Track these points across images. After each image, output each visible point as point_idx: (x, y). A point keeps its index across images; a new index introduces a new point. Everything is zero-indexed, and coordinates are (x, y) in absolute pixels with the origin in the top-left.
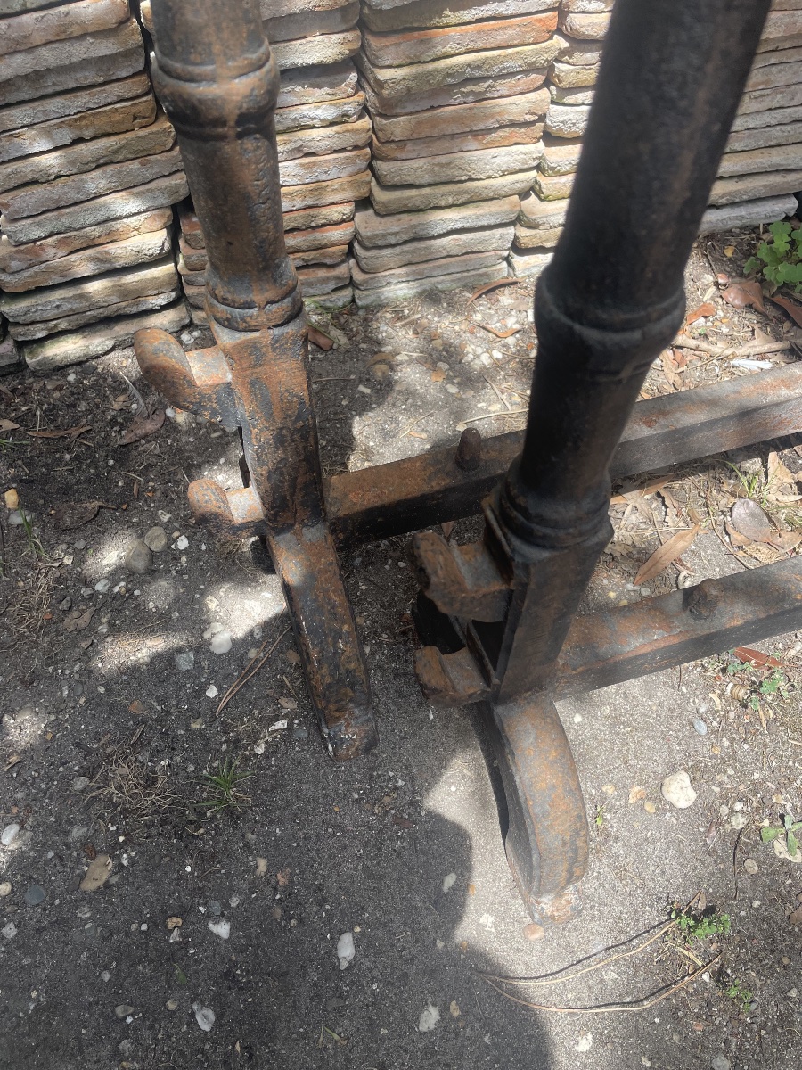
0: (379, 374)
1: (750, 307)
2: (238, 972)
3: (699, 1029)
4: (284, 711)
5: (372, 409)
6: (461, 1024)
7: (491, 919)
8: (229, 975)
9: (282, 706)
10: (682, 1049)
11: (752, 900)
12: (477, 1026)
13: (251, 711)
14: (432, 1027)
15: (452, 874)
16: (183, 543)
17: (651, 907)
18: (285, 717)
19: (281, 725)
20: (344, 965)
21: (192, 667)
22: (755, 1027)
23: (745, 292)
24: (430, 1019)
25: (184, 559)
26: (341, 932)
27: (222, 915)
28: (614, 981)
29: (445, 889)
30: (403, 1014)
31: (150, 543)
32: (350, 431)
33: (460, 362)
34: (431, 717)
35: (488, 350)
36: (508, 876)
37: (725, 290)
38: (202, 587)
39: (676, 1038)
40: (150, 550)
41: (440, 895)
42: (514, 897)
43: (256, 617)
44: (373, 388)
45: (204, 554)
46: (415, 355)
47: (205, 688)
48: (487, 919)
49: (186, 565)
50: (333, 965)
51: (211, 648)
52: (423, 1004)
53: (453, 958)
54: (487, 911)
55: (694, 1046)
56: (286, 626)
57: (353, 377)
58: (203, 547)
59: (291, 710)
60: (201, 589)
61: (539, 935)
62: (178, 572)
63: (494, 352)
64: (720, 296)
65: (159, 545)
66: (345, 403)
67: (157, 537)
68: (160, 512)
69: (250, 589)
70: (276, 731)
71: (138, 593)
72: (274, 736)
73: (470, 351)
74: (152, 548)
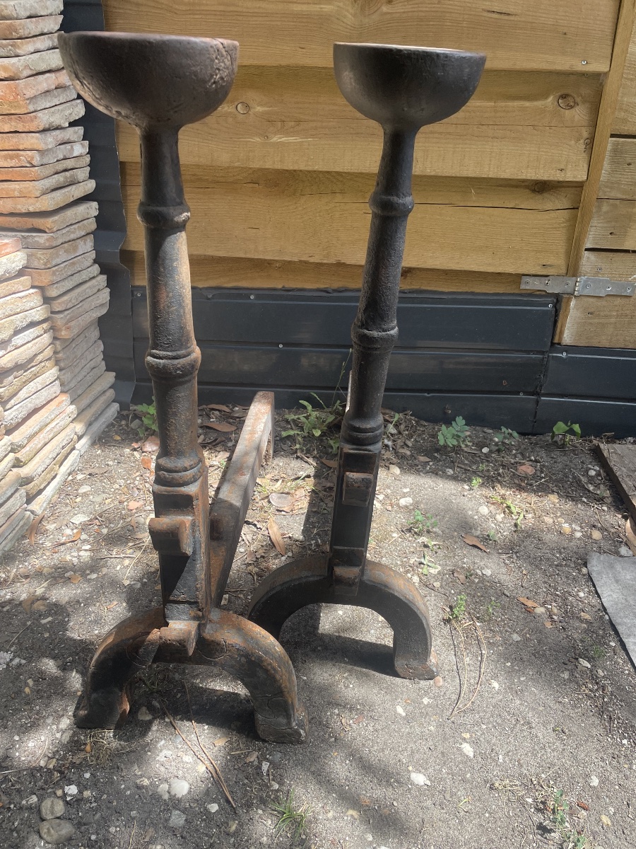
0: (42, 607)
3: (499, 638)
4: (256, 763)
5: (68, 622)
6: (474, 735)
7: (426, 698)
9: (252, 762)
10: (506, 648)
11: (450, 592)
12: (476, 728)
13: (244, 784)
14: (472, 750)
15: (397, 707)
16: (72, 790)
17: (442, 629)
18: (260, 762)
19: (265, 766)
20: (428, 783)
21: (185, 816)
22: (503, 617)
23: (152, 443)
24: (468, 749)
25: (87, 794)
26: (409, 779)
28: (470, 660)
29: (404, 714)
30: (462, 762)
31: (52, 813)
32: (75, 640)
33: (74, 566)
35: (79, 550)
36: (407, 682)
37: (141, 449)
38: (123, 786)
39: (500, 648)
40: (58, 818)
41: (404, 718)
42: (419, 683)
43: (174, 757)
44: (50, 615)
45: (95, 777)
46: (45, 584)
47: (207, 812)
48: (426, 701)
49: (94, 793)
50: (426, 790)
51: (179, 796)
52: (459, 749)
53: (440, 725)
54: (422, 699)
55: (506, 644)
56: (196, 739)
57: (29, 623)
58: (87, 775)
59: (258, 757)
60: (124, 788)
61: (441, 680)
62: (95, 801)
63: (83, 548)
64: (143, 452)
65: (60, 808)
66: (47, 635)
67: (52, 807)
68: (24, 802)
69: (149, 753)
70: (268, 771)
71: (93, 837)
72: (270, 773)
73: (70, 558)
74: (58, 815)
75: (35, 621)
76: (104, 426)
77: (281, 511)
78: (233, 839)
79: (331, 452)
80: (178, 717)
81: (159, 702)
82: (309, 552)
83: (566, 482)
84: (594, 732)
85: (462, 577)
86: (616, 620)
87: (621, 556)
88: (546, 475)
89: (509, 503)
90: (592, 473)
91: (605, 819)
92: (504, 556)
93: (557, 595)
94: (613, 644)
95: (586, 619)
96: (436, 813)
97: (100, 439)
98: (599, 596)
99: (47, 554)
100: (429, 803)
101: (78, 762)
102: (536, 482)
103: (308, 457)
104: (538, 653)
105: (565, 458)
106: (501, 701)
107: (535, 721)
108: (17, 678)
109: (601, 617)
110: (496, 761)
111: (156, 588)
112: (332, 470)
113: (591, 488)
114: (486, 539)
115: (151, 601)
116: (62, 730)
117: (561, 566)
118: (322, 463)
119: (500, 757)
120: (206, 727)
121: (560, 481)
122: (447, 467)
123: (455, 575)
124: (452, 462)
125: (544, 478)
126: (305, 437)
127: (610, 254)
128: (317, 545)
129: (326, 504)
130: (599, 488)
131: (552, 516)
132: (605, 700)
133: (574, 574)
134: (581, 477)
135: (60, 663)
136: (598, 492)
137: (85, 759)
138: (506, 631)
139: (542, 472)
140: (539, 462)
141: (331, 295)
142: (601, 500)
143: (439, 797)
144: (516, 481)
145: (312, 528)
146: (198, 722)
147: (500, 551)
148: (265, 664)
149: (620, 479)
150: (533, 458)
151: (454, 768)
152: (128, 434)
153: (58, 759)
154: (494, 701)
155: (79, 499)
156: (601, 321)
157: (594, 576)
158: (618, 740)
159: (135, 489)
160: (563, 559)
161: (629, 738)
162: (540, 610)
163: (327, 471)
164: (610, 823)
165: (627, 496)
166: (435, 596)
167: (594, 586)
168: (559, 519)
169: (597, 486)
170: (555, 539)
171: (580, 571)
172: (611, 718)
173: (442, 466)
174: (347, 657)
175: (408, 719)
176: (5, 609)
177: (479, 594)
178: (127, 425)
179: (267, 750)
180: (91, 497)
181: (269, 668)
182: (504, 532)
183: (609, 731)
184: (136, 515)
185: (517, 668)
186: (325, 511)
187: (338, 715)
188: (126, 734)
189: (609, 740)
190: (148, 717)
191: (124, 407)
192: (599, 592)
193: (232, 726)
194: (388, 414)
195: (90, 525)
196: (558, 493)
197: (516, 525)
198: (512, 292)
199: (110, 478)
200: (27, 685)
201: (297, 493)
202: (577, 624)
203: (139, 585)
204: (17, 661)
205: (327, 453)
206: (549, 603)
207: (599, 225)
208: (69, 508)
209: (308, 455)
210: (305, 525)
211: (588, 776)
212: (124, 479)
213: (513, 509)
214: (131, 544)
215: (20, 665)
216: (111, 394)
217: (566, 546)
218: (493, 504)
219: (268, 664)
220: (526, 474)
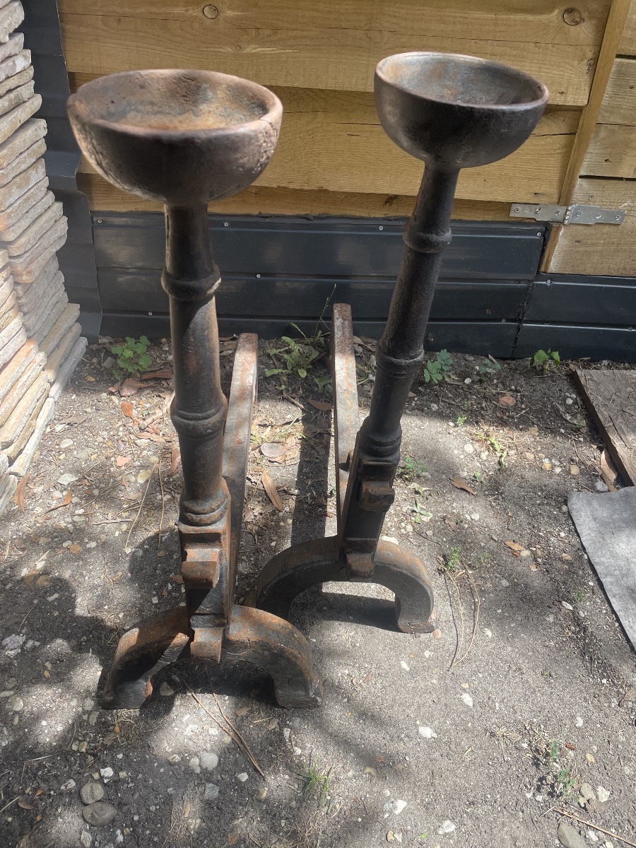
0: (46, 583)
1: (140, 390)
2: (427, 800)
3: (489, 585)
4: (277, 729)
5: (75, 598)
6: (472, 685)
7: (427, 652)
8: (426, 807)
9: (274, 729)
10: (497, 595)
11: (443, 540)
12: (474, 678)
13: (268, 752)
14: (471, 699)
15: (401, 662)
16: (108, 772)
17: (437, 579)
18: (281, 729)
19: (287, 732)
20: (435, 735)
21: (219, 787)
22: (493, 563)
23: (130, 387)
24: (468, 699)
25: (123, 774)
26: (418, 732)
27: (392, 802)
28: (465, 609)
29: (408, 669)
30: (463, 712)
31: (93, 798)
32: (86, 618)
33: (71, 533)
34: (314, 640)
35: (73, 515)
36: (408, 636)
37: (119, 393)
38: (156, 764)
39: (491, 595)
40: (99, 801)
41: (410, 673)
42: (419, 637)
43: (200, 730)
44: (56, 591)
45: (127, 756)
46: (44, 556)
47: (238, 782)
48: (427, 654)
49: (129, 774)
50: (433, 742)
51: (210, 769)
52: (460, 700)
53: (442, 678)
54: (423, 653)
55: (496, 590)
56: (218, 710)
57: (36, 602)
58: (120, 756)
59: (278, 724)
60: (157, 766)
61: (440, 632)
62: (132, 782)
63: (77, 512)
64: (122, 397)
65: (99, 792)
66: (56, 614)
67: (92, 791)
68: (63, 788)
69: (176, 729)
70: (290, 737)
71: (136, 818)
72: (292, 739)
73: (65, 524)
74: (99, 799)
75: (42, 599)
76: (75, 365)
77: (273, 462)
78: (265, 806)
79: (317, 391)
80: (199, 690)
81: (178, 676)
82: (306, 506)
83: (545, 412)
84: (577, 673)
85: (453, 524)
86: (595, 560)
87: (598, 492)
88: (526, 406)
89: (493, 440)
90: (570, 402)
91: (590, 758)
92: (491, 499)
93: (541, 536)
94: (591, 584)
95: (567, 560)
96: (444, 763)
97: (73, 381)
98: (578, 535)
99: (40, 521)
100: (437, 754)
101: (109, 744)
102: (517, 414)
103: (294, 398)
104: (525, 597)
105: (544, 385)
106: (494, 648)
107: (525, 667)
108: (35, 662)
109: (581, 557)
110: (493, 708)
111: (158, 555)
112: (320, 413)
113: (568, 417)
114: (473, 481)
115: (155, 569)
116: (88, 711)
117: (543, 504)
118: (309, 404)
119: (497, 705)
120: (227, 698)
121: (540, 411)
122: (431, 402)
123: (447, 522)
124: (437, 396)
125: (525, 409)
126: (288, 375)
127: (604, 182)
128: (313, 498)
129: (318, 452)
130: (576, 418)
131: (533, 451)
132: (587, 641)
133: (555, 513)
134: (559, 407)
135: (74, 642)
136: (575, 422)
137: (115, 740)
138: (496, 577)
139: (522, 403)
140: (520, 392)
141: (312, 222)
142: (577, 430)
143: (445, 749)
144: (499, 414)
145: (306, 479)
146: (219, 693)
147: (486, 493)
148: (287, 654)
149: (597, 410)
150: (513, 387)
151: (457, 719)
152: (101, 374)
153: (89, 742)
154: (488, 649)
155: (62, 457)
156: (588, 249)
157: (574, 514)
158: (599, 680)
159: (120, 441)
160: (545, 497)
161: (608, 677)
162: (525, 553)
163: (315, 414)
164: (593, 761)
165: (603, 428)
166: (429, 545)
167: (574, 524)
168: (540, 455)
169: (574, 416)
170: (537, 476)
171: (560, 509)
172: (591, 659)
173: (427, 401)
174: (351, 615)
175: (413, 673)
176: (7, 587)
177: (469, 540)
178: (99, 363)
179: (287, 715)
180: (75, 453)
181: (291, 656)
182: (489, 472)
183: (590, 672)
184: (127, 472)
185: (507, 615)
186: (318, 460)
187: (349, 675)
188: (151, 712)
189: (591, 680)
190: (170, 693)
191: (92, 341)
192: (579, 531)
193: (252, 695)
194: (370, 343)
195: (80, 485)
196: (538, 425)
197: (500, 463)
198: (501, 220)
199: (91, 429)
200: (45, 668)
201: (288, 441)
202: (559, 565)
203: (140, 553)
204: (30, 643)
205: (312, 392)
206: (533, 545)
207: (596, 151)
208: (53, 466)
209: (294, 395)
210: (298, 475)
211: (573, 717)
212: (106, 430)
213: (496, 446)
214: (125, 506)
215: (34, 649)
216: (77, 328)
217: (547, 483)
218: (478, 441)
219: (290, 654)
220: (507, 406)
